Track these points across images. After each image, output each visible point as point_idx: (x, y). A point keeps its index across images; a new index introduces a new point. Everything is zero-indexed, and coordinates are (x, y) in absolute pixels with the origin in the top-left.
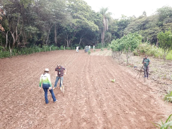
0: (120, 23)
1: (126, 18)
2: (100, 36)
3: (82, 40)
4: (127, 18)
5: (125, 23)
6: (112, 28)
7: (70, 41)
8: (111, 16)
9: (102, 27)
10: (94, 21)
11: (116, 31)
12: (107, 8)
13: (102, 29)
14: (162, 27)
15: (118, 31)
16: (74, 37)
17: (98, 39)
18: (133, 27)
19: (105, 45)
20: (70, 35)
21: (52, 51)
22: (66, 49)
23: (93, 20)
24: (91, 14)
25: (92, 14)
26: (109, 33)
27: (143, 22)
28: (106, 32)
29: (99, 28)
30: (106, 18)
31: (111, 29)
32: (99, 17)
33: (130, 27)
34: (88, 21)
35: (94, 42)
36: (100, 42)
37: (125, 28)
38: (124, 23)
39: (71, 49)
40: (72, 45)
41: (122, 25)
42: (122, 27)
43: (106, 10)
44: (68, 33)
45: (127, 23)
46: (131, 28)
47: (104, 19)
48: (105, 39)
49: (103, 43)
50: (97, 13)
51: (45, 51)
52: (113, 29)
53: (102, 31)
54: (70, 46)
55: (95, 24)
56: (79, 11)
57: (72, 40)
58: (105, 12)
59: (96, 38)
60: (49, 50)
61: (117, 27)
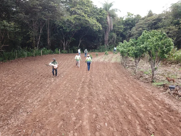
0: (126, 21)
1: (132, 16)
2: (103, 37)
3: (82, 42)
4: (134, 16)
5: (132, 22)
6: (117, 27)
7: (67, 43)
8: (116, 13)
9: (106, 26)
10: (97, 18)
11: (122, 31)
12: (111, 4)
13: (105, 28)
14: (178, 26)
15: (123, 32)
16: (72, 38)
17: (101, 40)
18: (142, 26)
19: (109, 47)
20: (67, 35)
21: (44, 56)
22: (62, 52)
23: (94, 17)
24: (92, 10)
25: (94, 10)
26: (114, 34)
27: (154, 20)
28: (110, 32)
29: (103, 27)
30: (110, 15)
31: (116, 29)
32: (102, 14)
33: (139, 26)
34: (88, 18)
35: (96, 44)
36: (103, 44)
37: (132, 27)
38: (130, 22)
39: (68, 52)
40: (70, 48)
41: (128, 25)
42: (128, 27)
43: (111, 5)
44: (65, 33)
45: (134, 22)
46: (141, 27)
47: (108, 16)
48: (109, 40)
49: (106, 45)
50: (99, 9)
51: (34, 55)
52: (118, 29)
53: (106, 30)
54: (67, 49)
55: (97, 21)
56: (78, 5)
57: (69, 42)
58: (109, 8)
59: (98, 39)
60: (40, 53)
61: (122, 26)
